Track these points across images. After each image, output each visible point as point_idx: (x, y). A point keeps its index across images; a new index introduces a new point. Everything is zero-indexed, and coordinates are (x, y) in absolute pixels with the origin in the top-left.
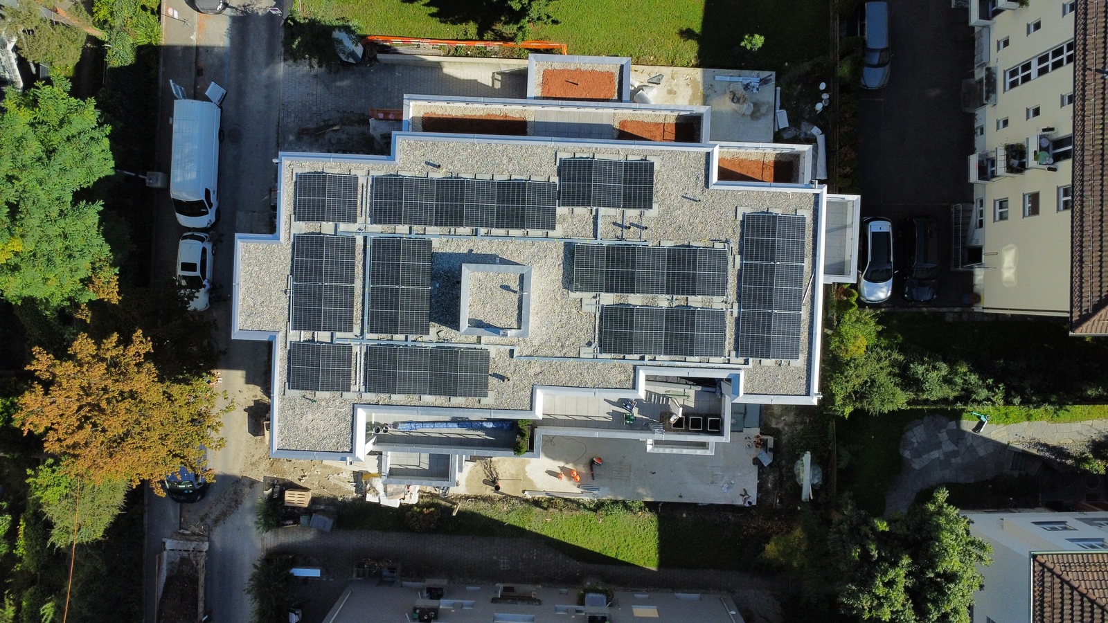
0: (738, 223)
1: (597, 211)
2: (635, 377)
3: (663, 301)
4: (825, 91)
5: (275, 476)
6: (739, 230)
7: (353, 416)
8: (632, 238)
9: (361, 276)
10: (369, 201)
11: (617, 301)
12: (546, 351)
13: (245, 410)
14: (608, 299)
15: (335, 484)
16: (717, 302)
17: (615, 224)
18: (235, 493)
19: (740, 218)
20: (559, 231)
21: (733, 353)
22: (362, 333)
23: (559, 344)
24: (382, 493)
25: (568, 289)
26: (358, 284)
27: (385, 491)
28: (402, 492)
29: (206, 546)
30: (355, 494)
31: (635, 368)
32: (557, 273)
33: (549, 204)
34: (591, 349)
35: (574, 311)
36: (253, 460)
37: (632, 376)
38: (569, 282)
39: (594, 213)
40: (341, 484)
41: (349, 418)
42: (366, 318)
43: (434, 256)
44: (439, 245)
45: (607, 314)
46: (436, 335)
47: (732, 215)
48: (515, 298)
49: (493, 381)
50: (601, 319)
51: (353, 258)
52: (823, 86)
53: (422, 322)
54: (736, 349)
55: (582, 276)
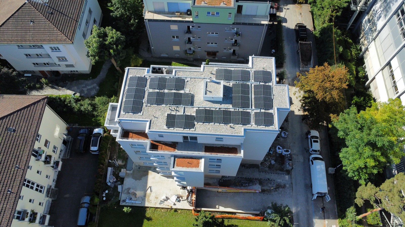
0: (143, 111)
1: (184, 114)
2: (175, 73)
3: (166, 91)
4: (104, 197)
6: (143, 109)
7: (253, 65)
8: (173, 107)
9: (252, 99)
10: (251, 118)
11: (179, 91)
12: (200, 80)
14: (182, 92)
16: (151, 90)
17: (179, 111)
19: (142, 112)
20: (195, 109)
21: (148, 78)
22: (251, 85)
23: (196, 81)
26: (253, 96)
29: (301, 69)
31: (175, 75)
32: (196, 99)
33: (198, 116)
34: (187, 80)
35: (191, 89)
38: (193, 96)
41: (254, 65)
42: (250, 88)
43: (231, 103)
44: (230, 106)
45: (183, 88)
46: (231, 84)
47: (144, 113)
48: (208, 89)
49: (214, 73)
50: (184, 87)
51: (255, 103)
52: (104, 199)
53: (234, 87)
54: (147, 80)
55: (189, 97)
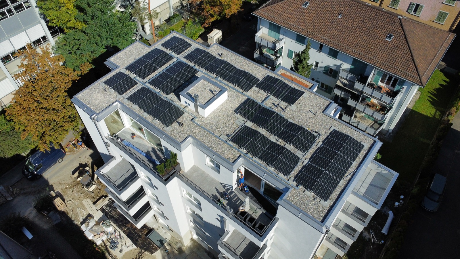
0: (329, 131)
1: (269, 96)
2: (237, 159)
3: (273, 139)
5: (62, 193)
6: (328, 134)
8: (277, 110)
9: (165, 68)
13: (79, 163)
14: (250, 124)
15: (77, 213)
16: (299, 153)
17: (274, 104)
18: (43, 189)
20: (248, 93)
22: (146, 82)
23: (215, 128)
24: (89, 227)
25: (236, 112)
26: (161, 69)
27: (91, 228)
28: (97, 232)
30: (79, 223)
31: (240, 156)
32: (236, 106)
33: (252, 83)
34: (227, 138)
35: (232, 121)
36: (62, 182)
40: (80, 215)
41: (111, 103)
42: (153, 79)
44: (200, 75)
46: (170, 97)
47: (328, 127)
48: (212, 96)
49: (175, 124)
50: (240, 130)
51: (167, 62)
52: (402, 197)
54: (295, 178)
55: (245, 110)
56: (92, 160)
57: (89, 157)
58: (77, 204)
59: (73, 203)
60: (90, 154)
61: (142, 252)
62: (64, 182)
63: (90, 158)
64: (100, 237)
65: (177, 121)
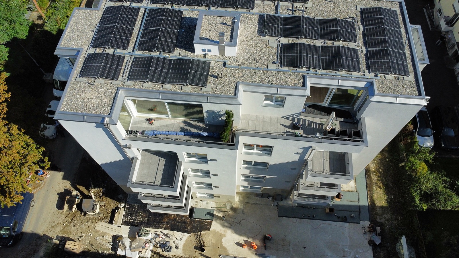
1: (278, 4)
2: (304, 81)
3: (319, 43)
5: (64, 236)
6: (359, 15)
7: (116, 94)
9: (139, 25)
11: (290, 42)
12: (246, 65)
13: (58, 194)
14: (285, 40)
15: (100, 243)
16: (352, 45)
17: (288, 9)
18: (36, 245)
19: (359, 10)
20: (256, 10)
21: (367, 71)
22: (133, 51)
23: (255, 62)
24: (128, 248)
25: (261, 35)
26: (136, 28)
27: (130, 247)
28: (141, 247)
30: (110, 251)
31: (304, 76)
32: (255, 28)
34: (275, 65)
35: (265, 46)
36: (54, 224)
37: (302, 80)
38: (261, 32)
39: (276, 4)
40: (104, 243)
42: (137, 43)
44: (186, 14)
45: (285, 47)
46: (178, 53)
47: (354, 9)
49: (210, 79)
50: (281, 51)
51: (137, 16)
53: (171, 46)
54: (368, 68)
55: (269, 28)
56: (69, 182)
57: (63, 180)
58: (91, 235)
59: (85, 237)
60: (61, 177)
61: (199, 235)
62: (56, 223)
63: (65, 181)
64: (147, 250)
65: (210, 76)
